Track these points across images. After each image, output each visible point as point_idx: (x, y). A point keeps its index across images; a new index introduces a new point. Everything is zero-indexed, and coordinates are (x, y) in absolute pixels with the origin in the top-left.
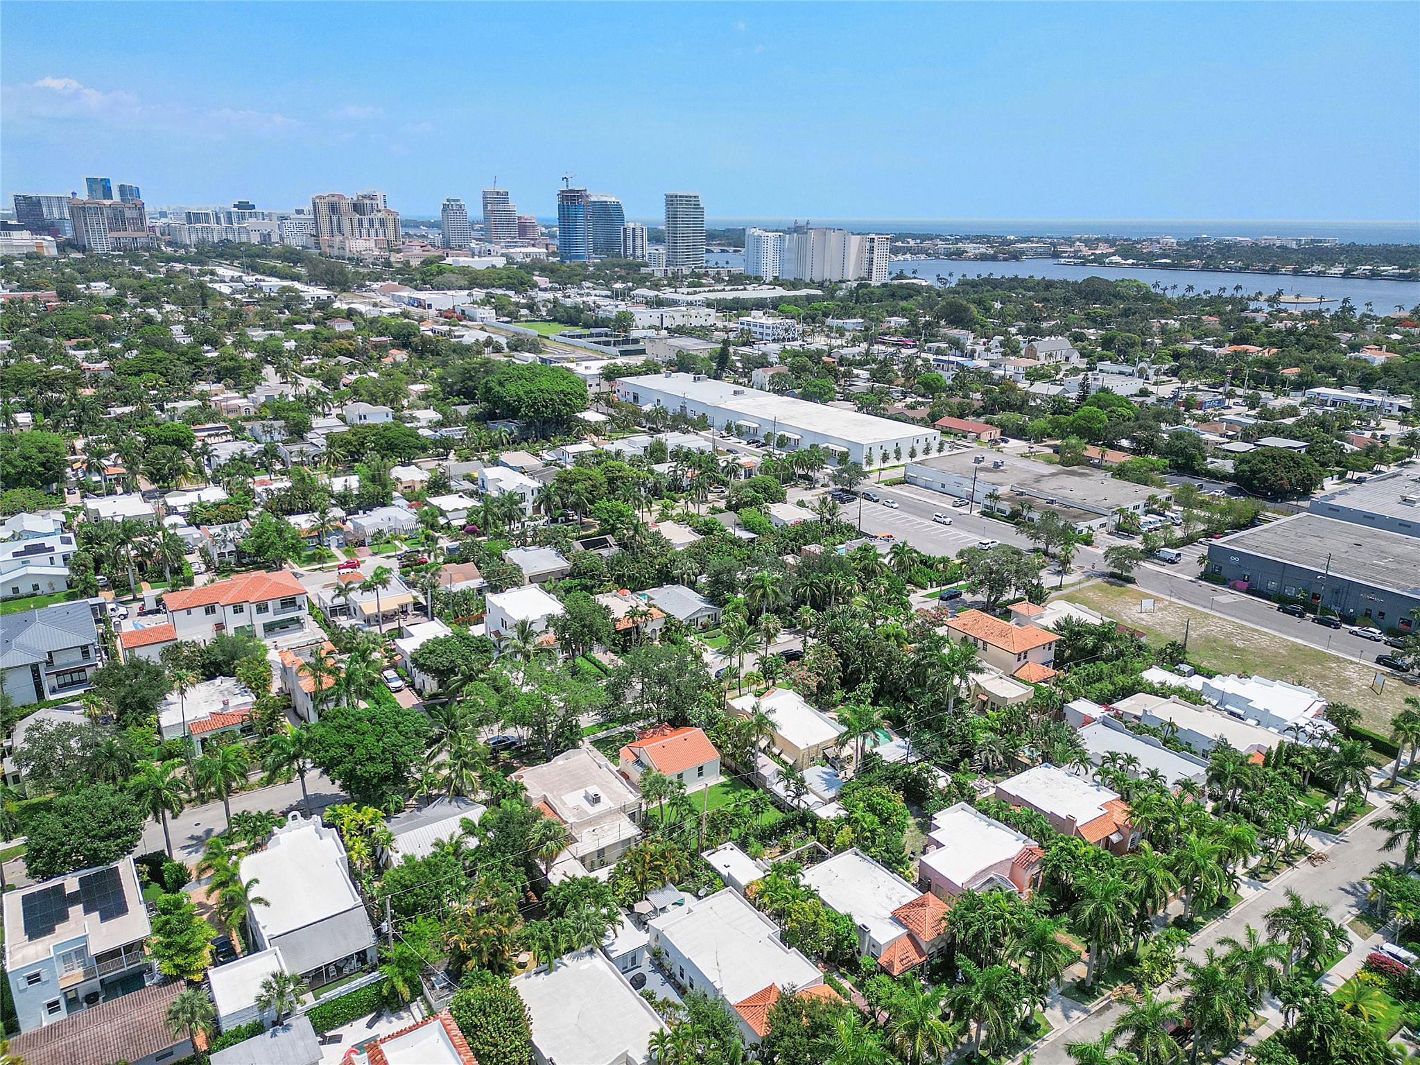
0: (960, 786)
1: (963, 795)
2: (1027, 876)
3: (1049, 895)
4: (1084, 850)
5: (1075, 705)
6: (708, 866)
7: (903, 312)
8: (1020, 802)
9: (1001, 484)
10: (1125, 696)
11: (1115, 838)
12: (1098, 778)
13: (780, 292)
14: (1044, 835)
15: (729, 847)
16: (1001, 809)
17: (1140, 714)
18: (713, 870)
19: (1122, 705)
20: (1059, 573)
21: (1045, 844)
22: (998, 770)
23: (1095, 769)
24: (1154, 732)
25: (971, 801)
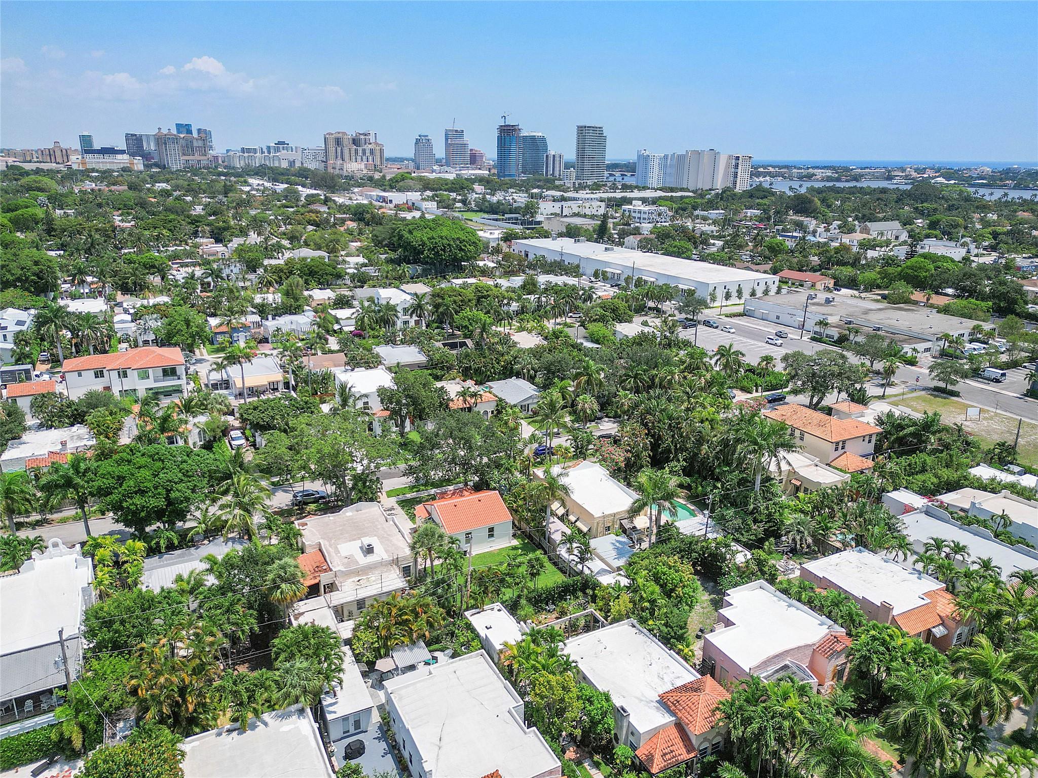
0: (760, 563)
1: (763, 573)
2: (830, 667)
3: (856, 690)
4: (900, 641)
5: (894, 495)
6: (469, 627)
7: (758, 206)
8: (826, 583)
9: (831, 315)
10: (949, 490)
11: (939, 632)
12: (920, 566)
13: (660, 194)
14: (853, 621)
15: (496, 608)
16: (804, 589)
17: (967, 506)
18: (473, 630)
19: (948, 498)
20: (883, 385)
21: (854, 632)
22: (806, 553)
23: (915, 557)
24: (984, 524)
25: (772, 580)
